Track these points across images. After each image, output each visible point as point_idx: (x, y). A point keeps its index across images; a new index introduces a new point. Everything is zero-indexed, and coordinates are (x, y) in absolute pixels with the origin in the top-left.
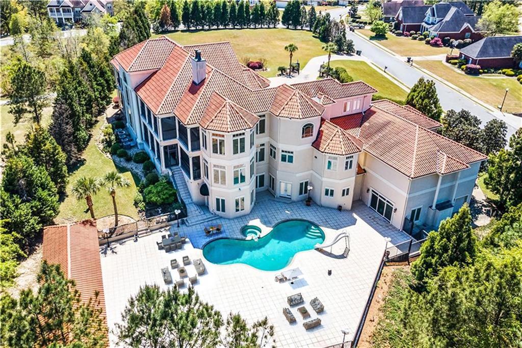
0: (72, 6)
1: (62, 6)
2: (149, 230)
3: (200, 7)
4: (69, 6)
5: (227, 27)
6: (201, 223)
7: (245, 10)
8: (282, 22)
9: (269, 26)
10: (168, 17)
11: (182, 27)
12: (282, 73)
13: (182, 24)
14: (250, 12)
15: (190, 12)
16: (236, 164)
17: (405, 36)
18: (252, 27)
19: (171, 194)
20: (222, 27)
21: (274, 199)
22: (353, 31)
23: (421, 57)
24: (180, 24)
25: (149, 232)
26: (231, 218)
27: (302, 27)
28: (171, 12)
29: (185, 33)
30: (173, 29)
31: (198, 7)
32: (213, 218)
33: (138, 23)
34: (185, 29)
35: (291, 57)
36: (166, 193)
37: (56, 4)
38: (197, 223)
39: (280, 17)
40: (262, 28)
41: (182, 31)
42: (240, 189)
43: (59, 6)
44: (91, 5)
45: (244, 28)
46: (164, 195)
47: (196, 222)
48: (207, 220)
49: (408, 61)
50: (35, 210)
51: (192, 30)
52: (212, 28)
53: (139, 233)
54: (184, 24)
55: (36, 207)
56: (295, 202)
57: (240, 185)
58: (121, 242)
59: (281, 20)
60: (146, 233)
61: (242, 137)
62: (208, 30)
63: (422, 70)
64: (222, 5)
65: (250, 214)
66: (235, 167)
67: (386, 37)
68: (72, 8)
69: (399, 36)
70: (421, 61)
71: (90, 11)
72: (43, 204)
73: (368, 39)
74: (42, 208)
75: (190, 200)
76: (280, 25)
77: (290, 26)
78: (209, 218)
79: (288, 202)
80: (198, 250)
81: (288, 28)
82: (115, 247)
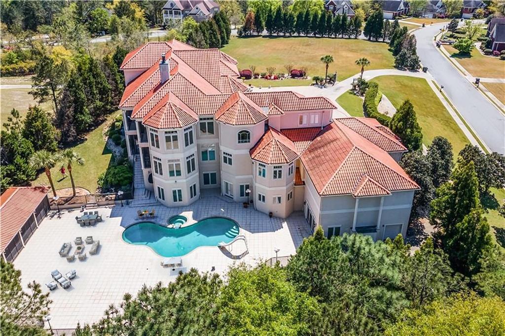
0: (182, 9)
1: (174, 9)
2: (96, 205)
3: (282, 15)
4: (179, 9)
5: (308, 35)
6: (142, 206)
7: (326, 19)
8: (364, 33)
9: (349, 37)
10: (251, 23)
11: (265, 32)
12: (317, 83)
13: (265, 30)
14: (331, 22)
15: (273, 19)
16: (171, 158)
17: (494, 55)
18: (333, 36)
19: (126, 177)
20: (303, 35)
21: (219, 196)
22: (439, 47)
23: (496, 79)
24: (263, 30)
25: (96, 206)
26: (169, 206)
27: (384, 40)
28: (255, 18)
29: (266, 39)
30: (255, 34)
31: (280, 14)
32: (155, 204)
33: (212, 27)
34: (268, 34)
35: (327, 68)
36: (122, 176)
37: (170, 7)
38: (139, 206)
39: (362, 29)
40: (342, 38)
41: (264, 37)
42: (176, 181)
43: (171, 9)
44: (197, 8)
45: (324, 37)
46: (119, 177)
47: (138, 204)
48: (148, 205)
49: (476, 83)
50: (9, 172)
51: (273, 36)
52: (293, 35)
53: (87, 205)
54: (267, 30)
55: (10, 170)
56: (236, 202)
57: (176, 177)
58: (70, 210)
59: (363, 31)
60: (93, 206)
61: (174, 134)
62: (289, 37)
63: (486, 93)
64: (305, 14)
65: (188, 206)
66: (169, 161)
67: (471, 55)
68: (182, 11)
69: (488, 55)
70: (493, 83)
71: (195, 14)
72: (17, 169)
73: (449, 55)
74: (16, 172)
75: (143, 185)
76: (362, 36)
77: (371, 38)
78: (151, 203)
79: (229, 201)
80: (123, 228)
81: (369, 40)
82: (63, 213)
